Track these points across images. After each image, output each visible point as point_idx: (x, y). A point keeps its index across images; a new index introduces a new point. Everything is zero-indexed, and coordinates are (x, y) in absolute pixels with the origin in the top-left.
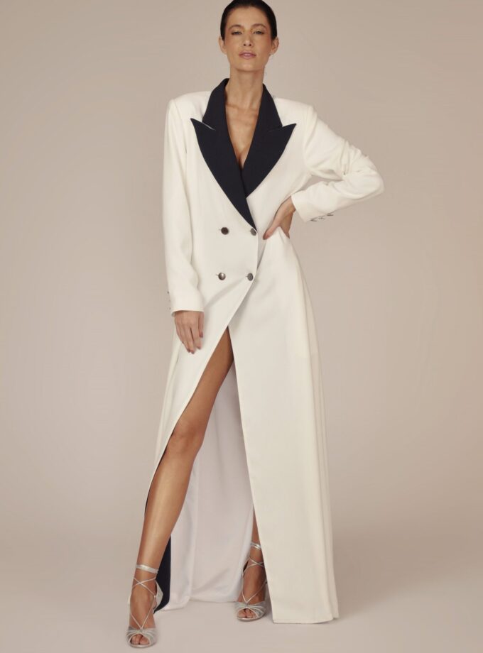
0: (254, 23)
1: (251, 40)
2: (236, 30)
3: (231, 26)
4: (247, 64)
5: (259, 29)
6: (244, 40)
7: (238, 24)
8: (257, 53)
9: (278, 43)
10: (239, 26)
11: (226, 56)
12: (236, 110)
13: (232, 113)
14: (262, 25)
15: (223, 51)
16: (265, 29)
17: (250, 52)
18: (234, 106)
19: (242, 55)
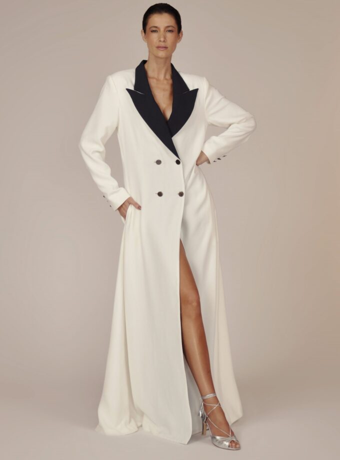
0: (167, 25)
1: (165, 38)
2: (154, 29)
3: (150, 27)
4: (162, 54)
5: (170, 29)
6: (159, 38)
7: (156, 25)
8: (168, 46)
9: (182, 34)
10: (156, 27)
11: (146, 44)
12: (155, 80)
13: (153, 83)
14: (172, 26)
15: (144, 40)
16: (173, 29)
17: (164, 46)
18: (153, 78)
19: (158, 47)
